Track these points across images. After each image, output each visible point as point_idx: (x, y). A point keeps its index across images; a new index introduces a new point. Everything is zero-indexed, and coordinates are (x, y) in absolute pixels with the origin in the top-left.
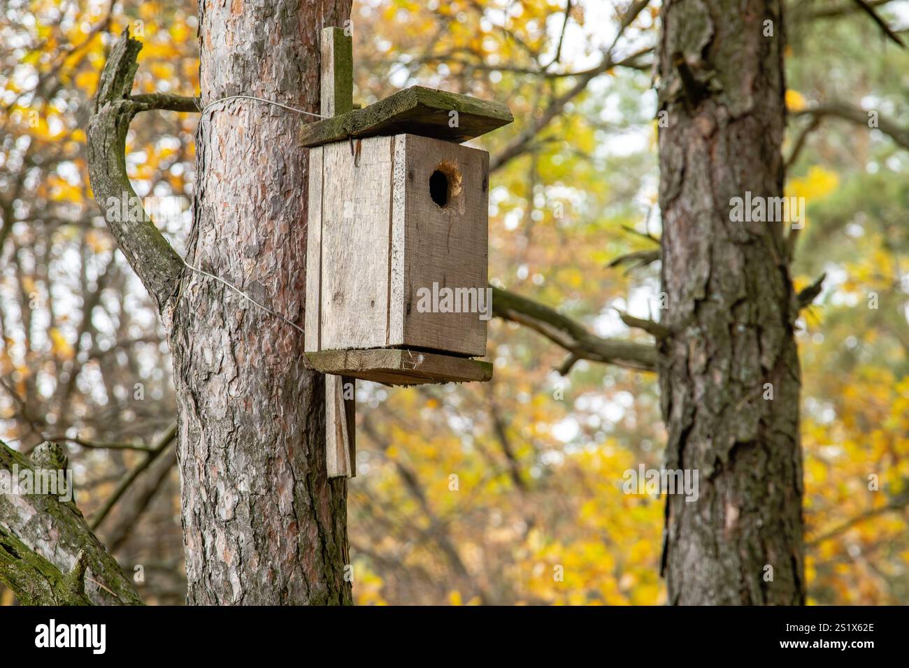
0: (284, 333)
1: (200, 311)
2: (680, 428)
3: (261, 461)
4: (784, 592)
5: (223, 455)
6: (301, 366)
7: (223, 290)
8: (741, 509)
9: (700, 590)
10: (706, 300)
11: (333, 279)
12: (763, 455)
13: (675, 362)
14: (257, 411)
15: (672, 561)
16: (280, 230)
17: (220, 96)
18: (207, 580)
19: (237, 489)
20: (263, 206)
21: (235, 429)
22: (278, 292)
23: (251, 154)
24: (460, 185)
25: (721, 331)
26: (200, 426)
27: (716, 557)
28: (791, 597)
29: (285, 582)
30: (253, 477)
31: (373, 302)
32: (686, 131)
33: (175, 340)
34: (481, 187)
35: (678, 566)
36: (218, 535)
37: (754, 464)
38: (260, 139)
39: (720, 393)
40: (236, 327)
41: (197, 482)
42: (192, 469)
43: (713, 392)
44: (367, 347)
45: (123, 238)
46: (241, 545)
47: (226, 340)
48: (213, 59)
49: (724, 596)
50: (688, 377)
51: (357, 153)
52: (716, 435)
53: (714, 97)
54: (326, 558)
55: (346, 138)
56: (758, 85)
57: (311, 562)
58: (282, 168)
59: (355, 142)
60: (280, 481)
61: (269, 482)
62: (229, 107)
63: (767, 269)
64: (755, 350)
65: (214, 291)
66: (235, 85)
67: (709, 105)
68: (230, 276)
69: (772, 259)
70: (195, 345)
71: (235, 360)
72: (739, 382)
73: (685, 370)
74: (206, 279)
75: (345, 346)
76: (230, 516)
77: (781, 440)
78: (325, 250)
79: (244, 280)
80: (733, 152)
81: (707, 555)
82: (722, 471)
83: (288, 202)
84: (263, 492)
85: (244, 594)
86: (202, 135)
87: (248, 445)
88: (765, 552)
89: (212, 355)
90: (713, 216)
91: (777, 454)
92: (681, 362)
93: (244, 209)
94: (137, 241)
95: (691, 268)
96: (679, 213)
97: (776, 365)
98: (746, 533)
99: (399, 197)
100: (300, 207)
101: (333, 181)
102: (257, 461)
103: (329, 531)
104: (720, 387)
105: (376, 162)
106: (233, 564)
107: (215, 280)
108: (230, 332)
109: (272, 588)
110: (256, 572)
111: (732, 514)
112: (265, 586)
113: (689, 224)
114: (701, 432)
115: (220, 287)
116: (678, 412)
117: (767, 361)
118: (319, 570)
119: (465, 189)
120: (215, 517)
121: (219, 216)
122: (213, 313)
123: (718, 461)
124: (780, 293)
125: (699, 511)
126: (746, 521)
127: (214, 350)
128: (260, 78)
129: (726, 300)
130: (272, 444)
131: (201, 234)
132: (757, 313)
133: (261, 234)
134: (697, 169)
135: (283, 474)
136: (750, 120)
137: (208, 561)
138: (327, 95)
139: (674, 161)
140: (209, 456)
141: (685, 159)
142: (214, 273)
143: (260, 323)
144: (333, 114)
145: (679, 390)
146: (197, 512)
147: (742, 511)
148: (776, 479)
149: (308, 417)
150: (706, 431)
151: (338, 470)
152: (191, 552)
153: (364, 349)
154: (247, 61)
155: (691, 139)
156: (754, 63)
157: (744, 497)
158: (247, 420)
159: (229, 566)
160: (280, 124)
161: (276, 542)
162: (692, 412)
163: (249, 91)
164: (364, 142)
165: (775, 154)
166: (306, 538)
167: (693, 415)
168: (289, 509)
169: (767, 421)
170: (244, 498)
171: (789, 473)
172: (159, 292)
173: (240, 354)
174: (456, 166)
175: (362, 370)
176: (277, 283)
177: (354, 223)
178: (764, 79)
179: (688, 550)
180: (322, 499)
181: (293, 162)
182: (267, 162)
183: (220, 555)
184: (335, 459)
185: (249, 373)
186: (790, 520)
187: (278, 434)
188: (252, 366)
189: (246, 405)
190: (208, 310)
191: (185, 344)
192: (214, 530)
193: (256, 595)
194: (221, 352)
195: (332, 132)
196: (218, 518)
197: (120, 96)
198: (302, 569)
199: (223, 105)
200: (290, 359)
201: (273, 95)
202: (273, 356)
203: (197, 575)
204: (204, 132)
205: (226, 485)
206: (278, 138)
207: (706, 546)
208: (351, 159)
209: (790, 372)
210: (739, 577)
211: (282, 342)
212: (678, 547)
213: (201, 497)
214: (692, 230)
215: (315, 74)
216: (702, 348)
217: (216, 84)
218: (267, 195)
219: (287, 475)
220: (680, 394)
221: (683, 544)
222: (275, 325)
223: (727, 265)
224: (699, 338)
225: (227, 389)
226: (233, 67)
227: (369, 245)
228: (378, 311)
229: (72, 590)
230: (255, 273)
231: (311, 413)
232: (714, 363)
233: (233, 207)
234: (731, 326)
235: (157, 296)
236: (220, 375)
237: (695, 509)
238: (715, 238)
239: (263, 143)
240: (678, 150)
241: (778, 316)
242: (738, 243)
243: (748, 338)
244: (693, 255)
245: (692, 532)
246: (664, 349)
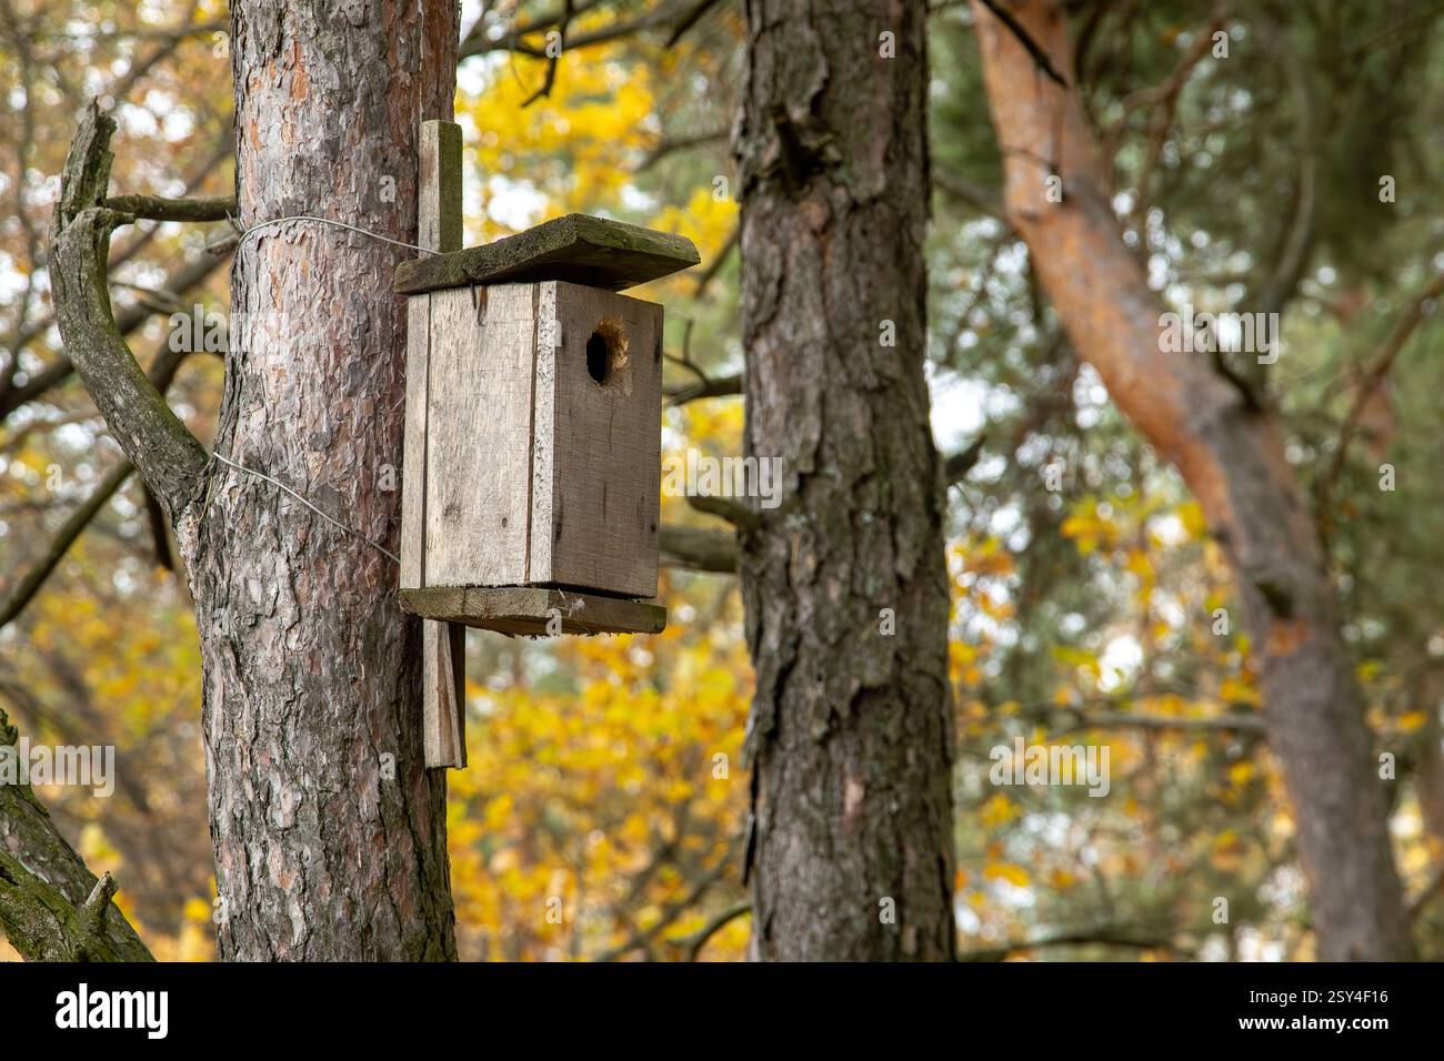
0: (366, 560)
1: (242, 525)
2: (777, 665)
3: (334, 743)
4: (927, 910)
5: (279, 735)
6: (388, 608)
7: (278, 495)
8: (867, 787)
9: (806, 906)
10: (815, 474)
11: (444, 486)
12: (898, 706)
13: (769, 566)
14: (328, 672)
15: (762, 862)
16: (361, 412)
17: (274, 216)
18: (254, 913)
19: (299, 784)
20: (337, 377)
21: (296, 698)
22: (358, 501)
23: (319, 302)
24: (626, 354)
25: (838, 521)
26: (243, 692)
27: (831, 856)
28: (937, 916)
29: (369, 918)
30: (323, 767)
31: (505, 520)
32: (785, 221)
33: (203, 566)
34: (652, 356)
35: (773, 869)
36: (271, 849)
37: (885, 720)
38: (332, 279)
39: (837, 615)
40: (298, 550)
41: (238, 773)
42: (231, 754)
43: (825, 612)
44: (495, 584)
45: (116, 415)
46: (306, 864)
47: (282, 568)
48: (261, 161)
49: (841, 915)
50: (787, 589)
51: (481, 306)
52: (829, 678)
53: (828, 171)
54: (424, 883)
55: (467, 283)
56: (892, 155)
57: (404, 889)
58: (365, 322)
59: (478, 290)
60: (361, 772)
61: (345, 774)
62: (287, 233)
63: (904, 430)
64: (888, 550)
65: (264, 498)
66: (296, 201)
67: (822, 183)
68: (288, 476)
69: (911, 415)
70: (234, 574)
71: (296, 598)
72: (865, 597)
73: (784, 578)
74: (252, 479)
75: (463, 582)
76: (289, 823)
77: (924, 683)
78: (432, 443)
79: (309, 483)
80: (856, 254)
81: (816, 853)
82: (839, 729)
83: (373, 371)
84: (337, 788)
85: (309, 935)
86: (242, 269)
87: (315, 720)
88: (901, 850)
89: (261, 591)
90: (826, 349)
91: (919, 705)
92: (778, 566)
93: (308, 381)
94: (137, 419)
95: (792, 426)
96: (774, 343)
97: (916, 572)
98: (875, 822)
99: (545, 370)
100: (389, 378)
101: (445, 344)
102: (328, 743)
103: (427, 844)
104: (838, 605)
105: (510, 319)
106: (293, 890)
107: (265, 481)
108: (288, 557)
109: (350, 927)
110: (327, 903)
111: (854, 793)
112: (339, 925)
113: (791, 360)
114: (809, 671)
115: (272, 492)
116: (772, 640)
117: (905, 567)
118: (415, 900)
119: (633, 359)
120: (266, 823)
121: (270, 387)
122: (262, 529)
123: (834, 714)
124: (923, 466)
125: (805, 788)
126: (875, 804)
127: (264, 582)
128: (333, 191)
129: (845, 477)
130: (349, 719)
131: (242, 413)
132: (891, 495)
133: (333, 417)
134: (801, 278)
135: (364, 763)
136: (881, 206)
137: (256, 886)
138: (429, 218)
139: (768, 265)
140: (257, 735)
141: (784, 264)
142: (264, 472)
143: (332, 544)
144: (437, 246)
145: (775, 608)
146: (239, 816)
147: (869, 789)
148: (918, 741)
149: (398, 681)
150: (816, 669)
151: (442, 758)
152: (227, 872)
153: (491, 587)
154: (315, 168)
155: (793, 234)
156: (886, 123)
157: (872, 769)
158: (313, 684)
159: (288, 893)
160: (362, 258)
161: (356, 860)
162: (793, 639)
163: (317, 209)
164: (493, 292)
165: (916, 258)
166: (397, 855)
167: (796, 646)
168: (375, 813)
169: (905, 657)
170: (310, 796)
171: (935, 734)
172: (172, 494)
173: (302, 589)
174: (621, 327)
175: (488, 617)
176: (357, 488)
177: (477, 405)
178: (901, 147)
179: (788, 846)
180: (418, 799)
181: (380, 314)
182: (343, 314)
183: (274, 877)
184: (438, 742)
185: (317, 616)
186: (936, 802)
187: (358, 706)
188: (320, 607)
189: (312, 663)
190: (254, 525)
191: (218, 573)
192: (265, 842)
193: (326, 936)
194: (275, 585)
195: (444, 274)
196: (271, 825)
197: (93, 202)
198: (391, 898)
199: (277, 229)
200: (373, 597)
201: (352, 219)
202: (349, 592)
203: (239, 906)
204: (246, 266)
205: (283, 778)
206: (358, 279)
207: (816, 840)
208: (471, 313)
209: (936, 583)
210: (863, 886)
211: (363, 573)
212: (772, 842)
213: (244, 795)
214: (794, 370)
215: (411, 187)
216: (810, 546)
217: (266, 197)
218: (342, 361)
219: (370, 763)
220: (775, 615)
221: (780, 838)
222: (353, 548)
223: (847, 422)
224: (806, 531)
225: (283, 639)
226: (293, 174)
227: (499, 438)
228: (513, 533)
229: (90, 931)
230: (326, 472)
231: (402, 675)
232: (827, 568)
233: (293, 377)
234: (853, 514)
235: (169, 501)
236: (273, 620)
237: (798, 786)
238: (829, 382)
239: (337, 286)
240: (773, 249)
241: (919, 499)
242: (863, 390)
243: (877, 533)
244: (796, 407)
245: (793, 821)
246: (752, 546)
